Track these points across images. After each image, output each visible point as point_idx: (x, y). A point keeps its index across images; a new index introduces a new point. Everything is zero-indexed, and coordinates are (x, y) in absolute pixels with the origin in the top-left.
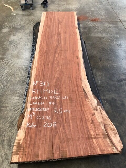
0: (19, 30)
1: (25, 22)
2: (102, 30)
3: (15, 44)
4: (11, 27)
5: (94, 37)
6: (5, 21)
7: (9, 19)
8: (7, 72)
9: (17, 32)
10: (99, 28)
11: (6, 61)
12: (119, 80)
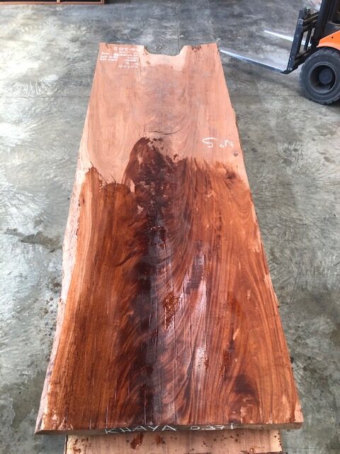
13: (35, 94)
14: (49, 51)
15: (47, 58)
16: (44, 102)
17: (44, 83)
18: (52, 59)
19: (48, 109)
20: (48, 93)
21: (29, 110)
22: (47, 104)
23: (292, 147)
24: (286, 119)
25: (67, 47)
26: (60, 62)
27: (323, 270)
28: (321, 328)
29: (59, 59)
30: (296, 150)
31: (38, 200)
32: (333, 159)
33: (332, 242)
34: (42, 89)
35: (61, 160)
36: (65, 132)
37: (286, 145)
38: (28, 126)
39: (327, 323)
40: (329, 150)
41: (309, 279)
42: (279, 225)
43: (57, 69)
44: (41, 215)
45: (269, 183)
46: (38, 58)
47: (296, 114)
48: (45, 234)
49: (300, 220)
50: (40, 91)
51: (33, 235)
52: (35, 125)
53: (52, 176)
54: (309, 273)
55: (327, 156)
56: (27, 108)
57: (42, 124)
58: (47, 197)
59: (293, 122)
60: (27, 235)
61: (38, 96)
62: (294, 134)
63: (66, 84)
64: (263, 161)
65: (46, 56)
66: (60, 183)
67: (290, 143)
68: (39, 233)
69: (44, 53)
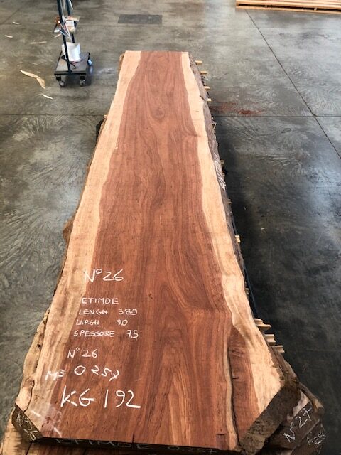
0: (56, 135)
1: (73, 115)
2: (266, 139)
3: (45, 171)
4: (37, 129)
5: (247, 155)
6: (23, 113)
7: (32, 107)
8: (19, 245)
9: (50, 139)
10: (260, 132)
11: (20, 215)
12: (309, 268)
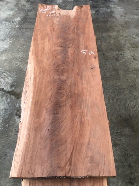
13: (11, 27)
14: (17, 6)
15: (17, 9)
16: (15, 31)
17: (15, 21)
18: (18, 10)
19: (17, 34)
20: (17, 26)
21: (9, 34)
22: (16, 32)
23: (120, 53)
24: (118, 40)
25: (25, 4)
26: (21, 12)
27: (129, 108)
28: (127, 133)
29: (21, 10)
30: (121, 54)
31: (12, 76)
32: (137, 59)
33: (134, 96)
34: (14, 24)
35: (22, 58)
36: (24, 45)
37: (117, 52)
38: (8, 42)
39: (129, 131)
40: (135, 55)
41: (123, 112)
42: (112, 88)
43: (20, 15)
44: (13, 82)
45: (109, 69)
46: (12, 10)
47: (122, 38)
48: (15, 91)
49: (121, 86)
50: (13, 25)
51: (10, 91)
52: (11, 41)
53: (18, 65)
54: (123, 109)
55: (134, 57)
56: (7, 33)
57: (14, 41)
58: (16, 74)
59: (121, 41)
60: (7, 91)
61: (12, 28)
62: (121, 47)
63: (24, 22)
64: (107, 59)
65: (16, 9)
66: (21, 68)
67: (119, 51)
68: (13, 90)
69: (15, 7)
